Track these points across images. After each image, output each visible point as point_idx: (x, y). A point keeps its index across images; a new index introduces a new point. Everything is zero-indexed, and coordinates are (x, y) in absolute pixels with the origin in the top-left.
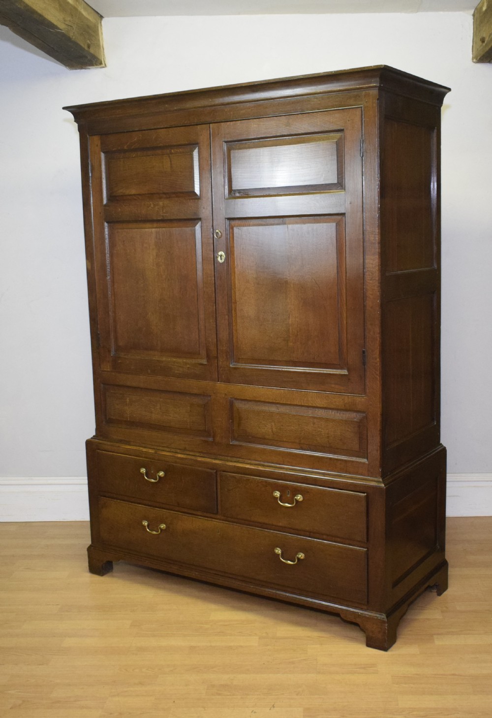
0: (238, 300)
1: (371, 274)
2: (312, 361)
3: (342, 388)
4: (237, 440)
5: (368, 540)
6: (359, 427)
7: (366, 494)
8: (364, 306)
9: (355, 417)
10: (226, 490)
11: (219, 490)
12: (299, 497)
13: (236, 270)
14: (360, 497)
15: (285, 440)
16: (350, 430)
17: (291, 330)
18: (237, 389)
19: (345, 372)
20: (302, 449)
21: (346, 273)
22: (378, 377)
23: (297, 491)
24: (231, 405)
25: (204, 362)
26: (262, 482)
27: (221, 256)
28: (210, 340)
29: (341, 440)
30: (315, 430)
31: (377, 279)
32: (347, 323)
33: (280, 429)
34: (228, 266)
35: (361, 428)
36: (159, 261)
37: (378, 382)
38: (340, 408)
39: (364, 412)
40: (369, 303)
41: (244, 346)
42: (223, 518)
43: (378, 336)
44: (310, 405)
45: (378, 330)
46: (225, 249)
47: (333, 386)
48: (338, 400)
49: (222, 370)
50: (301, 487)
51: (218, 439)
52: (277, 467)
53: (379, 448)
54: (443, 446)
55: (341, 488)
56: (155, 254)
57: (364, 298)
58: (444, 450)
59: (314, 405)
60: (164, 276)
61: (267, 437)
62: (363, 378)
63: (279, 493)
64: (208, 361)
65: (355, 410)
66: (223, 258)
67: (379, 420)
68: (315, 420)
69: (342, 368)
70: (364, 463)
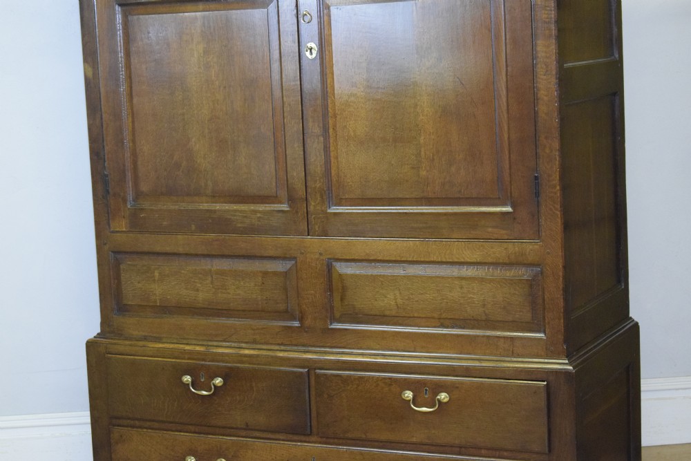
0: (339, 113)
1: (544, 67)
2: (457, 195)
3: (504, 232)
4: (339, 321)
5: (550, 451)
6: (531, 286)
7: (545, 383)
8: (536, 113)
9: (524, 273)
10: (326, 396)
11: (313, 398)
12: (443, 396)
13: (335, 68)
14: (539, 387)
15: (416, 315)
16: (517, 293)
17: (423, 153)
18: (337, 244)
19: (509, 209)
20: (443, 326)
21: (507, 66)
22: (559, 213)
23: (439, 387)
24: (330, 268)
25: (285, 207)
26: (385, 378)
27: (311, 49)
28: (295, 174)
29: (504, 308)
30: (464, 297)
31: (554, 73)
32: (509, 138)
33: (409, 299)
34: (322, 64)
35: (533, 288)
36: (208, 60)
37: (559, 221)
38: (501, 261)
39: (538, 265)
40: (542, 109)
41: (349, 181)
42: (319, 439)
43: (557, 153)
44: (456, 260)
45: (556, 144)
46: (317, 39)
47: (490, 230)
48: (497, 251)
49: (314, 218)
50: (445, 381)
51: (308, 322)
52: (404, 356)
53: (562, 315)
54: (633, 320)
55: (507, 377)
56: (201, 51)
57: (535, 100)
58: (636, 327)
59: (462, 260)
60: (217, 82)
61: (387, 313)
62: (536, 216)
63: (412, 393)
64: (290, 207)
65: (525, 262)
66: (315, 53)
67: (561, 274)
68: (464, 283)
69: (504, 204)
70: (540, 339)
